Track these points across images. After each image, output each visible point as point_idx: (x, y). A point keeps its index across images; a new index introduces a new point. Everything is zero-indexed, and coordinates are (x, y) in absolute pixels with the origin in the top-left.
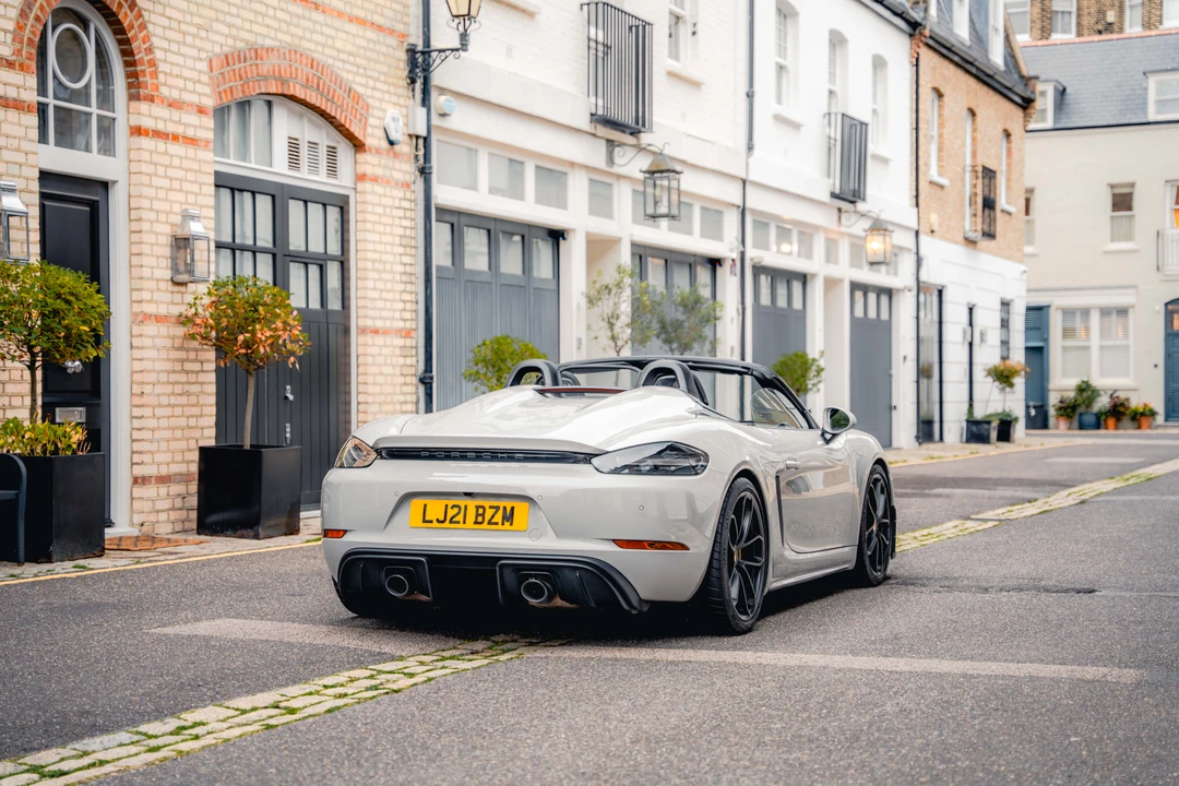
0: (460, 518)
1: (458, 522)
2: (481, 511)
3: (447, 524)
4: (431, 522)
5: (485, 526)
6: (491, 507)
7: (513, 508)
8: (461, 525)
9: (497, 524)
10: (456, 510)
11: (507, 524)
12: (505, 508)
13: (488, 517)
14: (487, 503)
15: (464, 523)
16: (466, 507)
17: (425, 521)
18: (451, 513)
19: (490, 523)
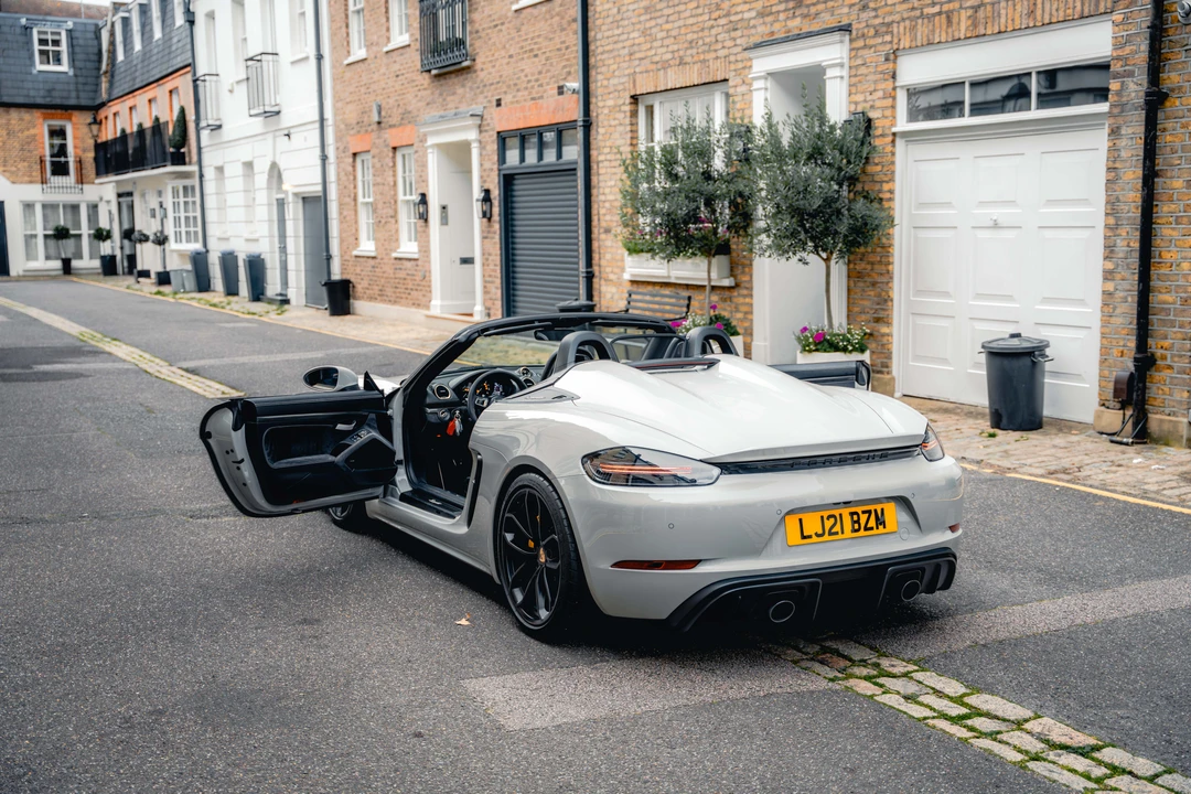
0: (837, 528)
1: (837, 533)
2: (855, 518)
3: (826, 537)
4: (810, 537)
5: (862, 533)
6: (864, 512)
7: (882, 509)
8: (840, 536)
9: (872, 529)
10: (832, 520)
11: (881, 527)
12: (876, 511)
13: (863, 522)
14: (859, 510)
15: (843, 533)
16: (841, 515)
17: (804, 537)
18: (828, 524)
19: (866, 529)
